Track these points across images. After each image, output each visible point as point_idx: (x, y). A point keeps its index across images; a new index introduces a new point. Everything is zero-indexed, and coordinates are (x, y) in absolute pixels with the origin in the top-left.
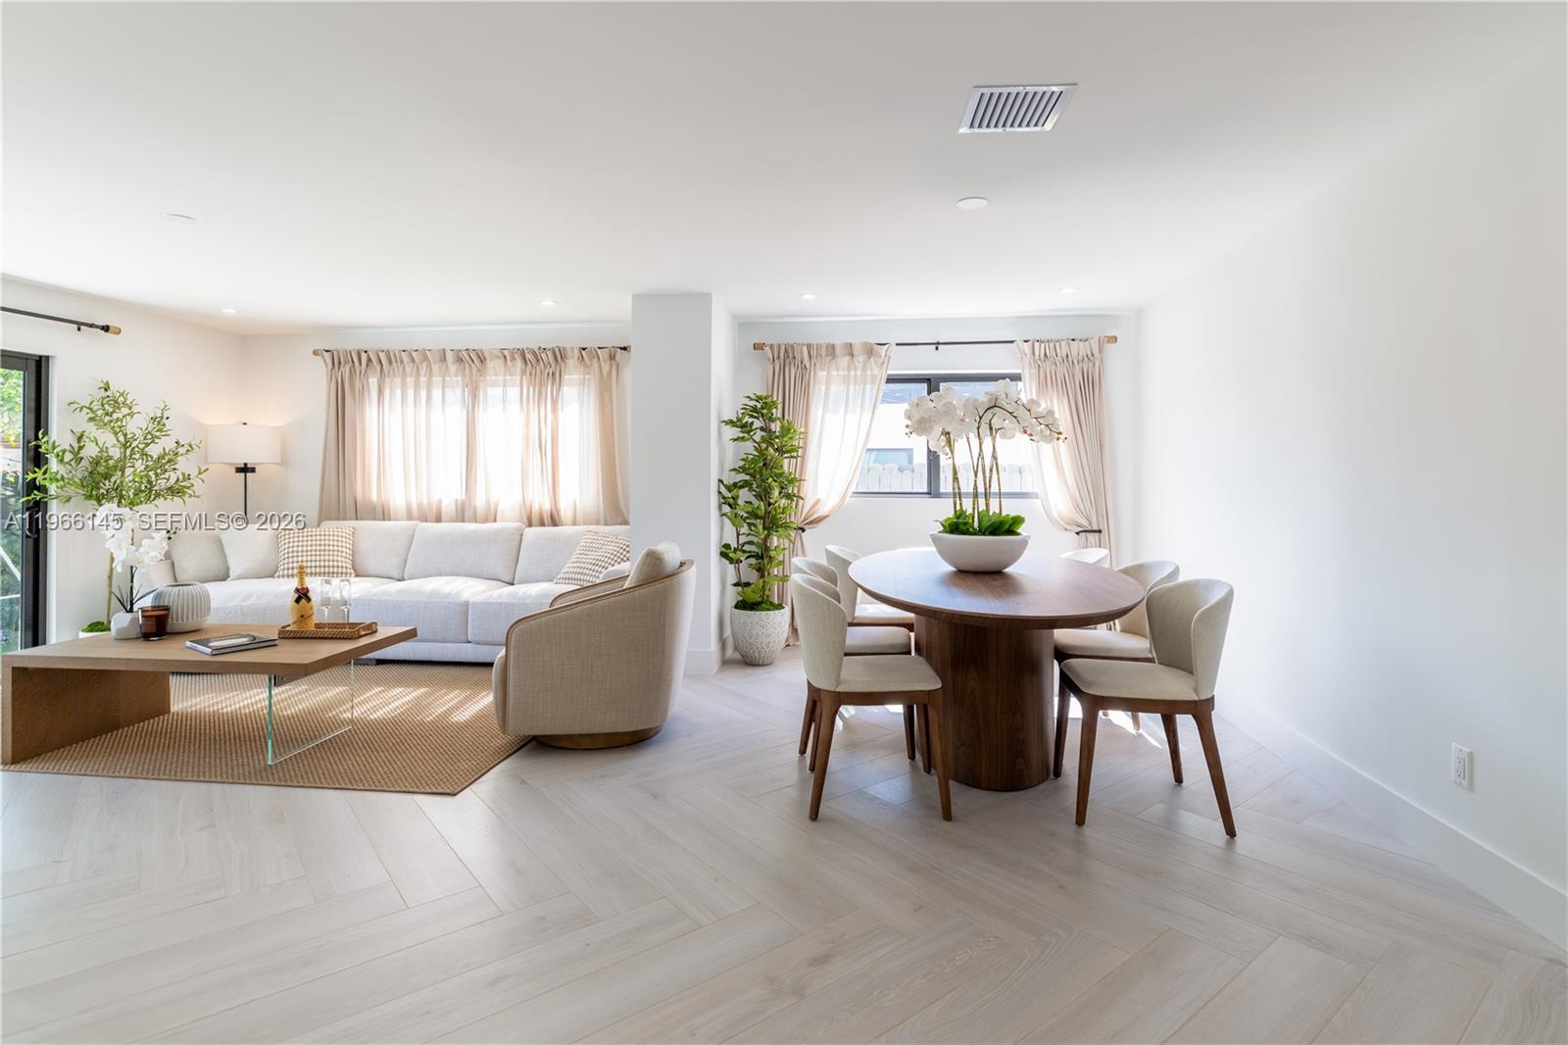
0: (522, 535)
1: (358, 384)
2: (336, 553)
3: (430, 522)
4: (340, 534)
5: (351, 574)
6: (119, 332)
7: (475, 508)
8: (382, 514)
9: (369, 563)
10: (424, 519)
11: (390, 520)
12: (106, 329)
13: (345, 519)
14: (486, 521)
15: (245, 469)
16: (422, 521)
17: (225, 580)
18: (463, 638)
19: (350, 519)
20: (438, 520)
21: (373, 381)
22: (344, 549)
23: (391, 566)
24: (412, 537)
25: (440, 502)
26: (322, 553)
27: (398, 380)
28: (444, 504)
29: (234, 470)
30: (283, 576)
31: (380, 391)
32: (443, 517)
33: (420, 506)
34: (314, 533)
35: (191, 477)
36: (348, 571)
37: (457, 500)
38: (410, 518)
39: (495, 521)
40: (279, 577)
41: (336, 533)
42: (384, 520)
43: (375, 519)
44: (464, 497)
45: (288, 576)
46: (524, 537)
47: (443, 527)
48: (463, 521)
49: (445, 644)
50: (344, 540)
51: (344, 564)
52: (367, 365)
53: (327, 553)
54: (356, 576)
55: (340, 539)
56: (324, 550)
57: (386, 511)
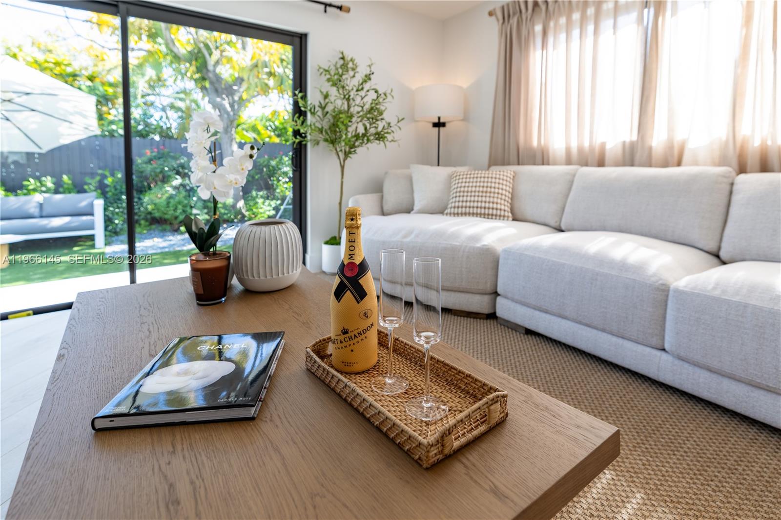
0: (732, 184)
1: (524, 32)
2: (496, 195)
3: (592, 166)
4: (501, 177)
5: (508, 217)
6: (348, 10)
7: (650, 148)
8: (542, 158)
9: (527, 208)
10: (584, 162)
11: (548, 164)
12: (340, 8)
13: (509, 164)
14: (665, 164)
15: (439, 124)
16: (582, 166)
17: (409, 212)
18: (655, 341)
19: (513, 164)
20: (601, 163)
21: (538, 28)
22: (504, 192)
23: (548, 212)
24: (571, 183)
25: (603, 145)
26: (484, 194)
27: (563, 21)
28: (608, 147)
29: (431, 125)
30: (450, 214)
31: (545, 33)
32: (607, 161)
33: (580, 150)
34: (479, 175)
35: (391, 125)
36: (506, 214)
37: (624, 143)
38: (569, 162)
39: (679, 164)
40: (447, 214)
41: (498, 176)
42: (543, 164)
43: (534, 164)
44: (635, 138)
45: (454, 214)
46: (735, 188)
47: (609, 172)
48: (632, 165)
49: (620, 341)
50: (505, 183)
51: (503, 207)
52: (533, 10)
53: (488, 195)
54: (513, 220)
55: (501, 181)
56: (486, 192)
57: (545, 158)
